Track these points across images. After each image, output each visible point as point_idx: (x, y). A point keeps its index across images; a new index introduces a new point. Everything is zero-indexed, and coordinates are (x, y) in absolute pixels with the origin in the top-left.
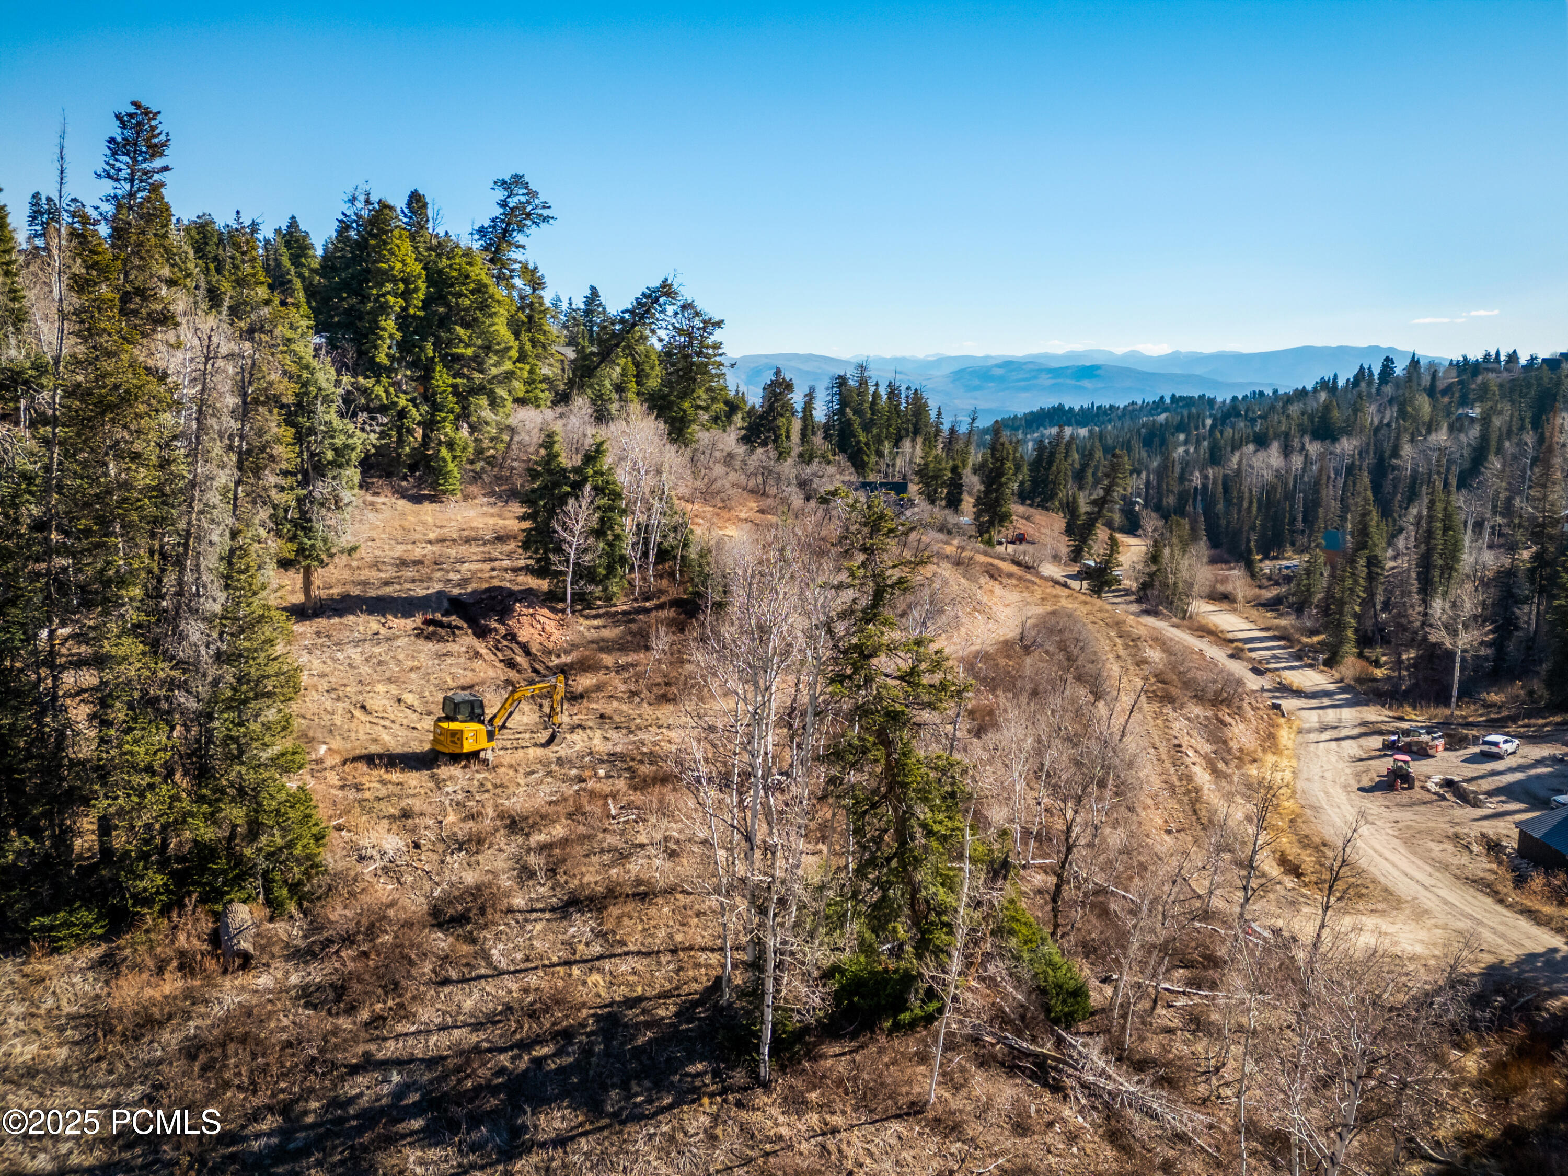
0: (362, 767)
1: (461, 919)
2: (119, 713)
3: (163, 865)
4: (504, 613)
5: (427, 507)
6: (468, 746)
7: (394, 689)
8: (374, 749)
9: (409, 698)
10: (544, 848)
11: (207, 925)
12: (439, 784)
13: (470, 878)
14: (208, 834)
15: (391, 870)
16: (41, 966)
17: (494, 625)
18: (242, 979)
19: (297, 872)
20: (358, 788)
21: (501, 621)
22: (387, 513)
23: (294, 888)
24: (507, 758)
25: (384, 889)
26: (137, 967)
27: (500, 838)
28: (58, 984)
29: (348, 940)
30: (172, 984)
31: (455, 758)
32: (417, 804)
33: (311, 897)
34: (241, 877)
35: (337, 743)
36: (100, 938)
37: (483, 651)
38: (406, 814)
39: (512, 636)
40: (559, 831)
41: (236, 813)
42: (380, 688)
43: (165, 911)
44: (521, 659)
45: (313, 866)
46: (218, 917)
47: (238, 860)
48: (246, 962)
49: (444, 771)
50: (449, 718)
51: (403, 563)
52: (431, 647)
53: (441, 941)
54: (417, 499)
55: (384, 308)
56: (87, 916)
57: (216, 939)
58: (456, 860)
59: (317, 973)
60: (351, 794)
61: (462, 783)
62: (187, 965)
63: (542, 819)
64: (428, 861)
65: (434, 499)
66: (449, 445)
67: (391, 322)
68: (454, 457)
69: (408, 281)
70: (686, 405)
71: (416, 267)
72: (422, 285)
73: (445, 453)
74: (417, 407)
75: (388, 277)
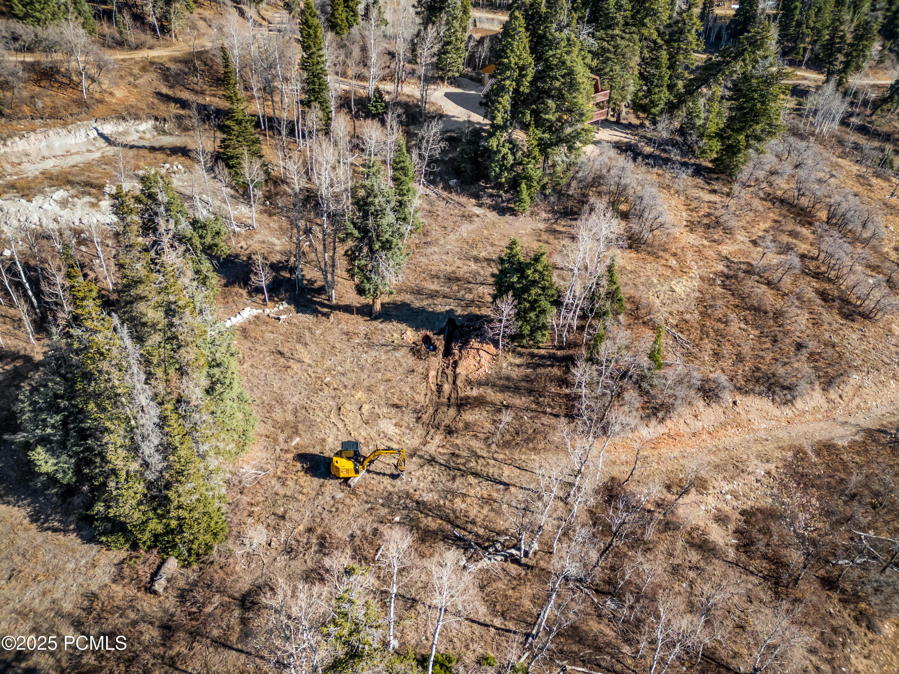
0: (298, 466)
5: (508, 218)
6: (342, 475)
8: (317, 450)
9: (366, 408)
11: (156, 565)
15: (249, 557)
20: (284, 482)
23: (199, 557)
27: (312, 553)
31: (337, 478)
33: (204, 562)
35: (305, 439)
37: (433, 373)
39: (455, 366)
43: (148, 550)
44: (446, 387)
49: (330, 484)
52: (411, 362)
60: (277, 486)
61: (327, 499)
64: (269, 556)
65: (513, 212)
66: (529, 179)
67: (507, 97)
68: (529, 187)
69: (522, 68)
70: (742, 137)
71: (528, 59)
72: (530, 73)
73: (523, 186)
74: (514, 154)
75: (508, 67)
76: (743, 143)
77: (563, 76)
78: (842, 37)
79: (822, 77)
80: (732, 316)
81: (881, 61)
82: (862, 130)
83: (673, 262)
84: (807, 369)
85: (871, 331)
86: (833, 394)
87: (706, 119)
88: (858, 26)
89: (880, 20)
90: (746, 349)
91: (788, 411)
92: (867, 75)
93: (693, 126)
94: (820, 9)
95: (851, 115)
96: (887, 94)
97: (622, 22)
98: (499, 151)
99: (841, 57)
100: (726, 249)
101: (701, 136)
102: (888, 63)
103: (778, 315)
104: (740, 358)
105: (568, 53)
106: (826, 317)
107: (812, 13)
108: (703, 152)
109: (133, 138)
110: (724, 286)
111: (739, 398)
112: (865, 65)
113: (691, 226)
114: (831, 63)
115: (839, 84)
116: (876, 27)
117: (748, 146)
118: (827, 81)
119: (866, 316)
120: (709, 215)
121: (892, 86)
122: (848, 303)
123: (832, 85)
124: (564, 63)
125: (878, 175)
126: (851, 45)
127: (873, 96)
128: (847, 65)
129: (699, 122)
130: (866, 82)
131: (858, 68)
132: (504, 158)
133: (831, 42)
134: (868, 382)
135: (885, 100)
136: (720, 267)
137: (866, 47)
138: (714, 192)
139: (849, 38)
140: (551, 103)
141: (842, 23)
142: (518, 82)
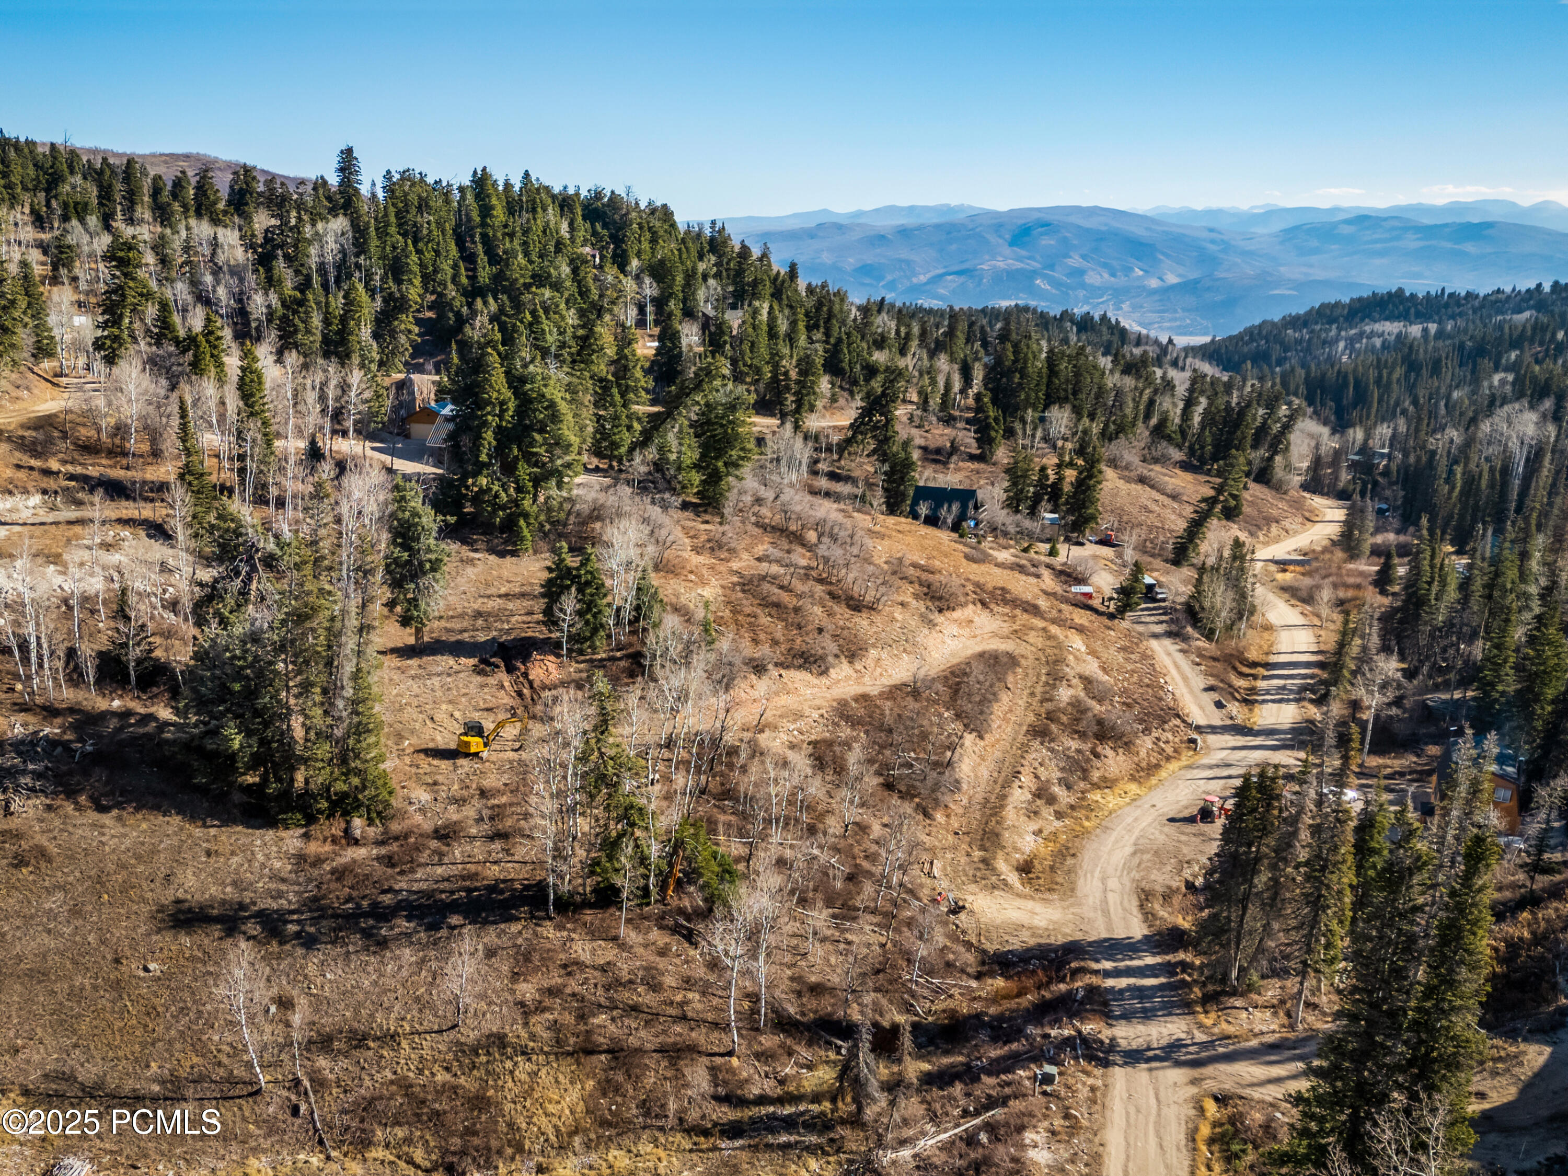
0: (422, 756)
1: (446, 836)
2: (312, 735)
3: (328, 799)
4: (526, 658)
5: (509, 560)
6: (473, 750)
7: (450, 708)
8: (431, 745)
9: (457, 714)
10: (492, 807)
11: (343, 825)
12: (456, 767)
13: (455, 817)
14: (345, 788)
15: (422, 810)
16: (283, 834)
17: (519, 664)
18: (354, 848)
19: (380, 807)
20: (418, 767)
21: (524, 663)
22: (480, 566)
23: (379, 814)
24: (494, 758)
25: (418, 818)
26: (316, 839)
27: (475, 801)
28: (288, 841)
29: (396, 838)
30: (328, 848)
31: (467, 755)
32: (440, 778)
33: (385, 818)
34: (358, 807)
35: (414, 740)
36: (303, 826)
37: (506, 684)
38: (435, 783)
39: (525, 675)
40: (504, 800)
41: (356, 781)
42: (444, 707)
43: (328, 818)
44: (526, 691)
45: (387, 805)
46: (348, 823)
47: (357, 800)
48: (356, 842)
49: (461, 762)
50: (466, 734)
51: (478, 614)
52: (479, 679)
53: (434, 844)
54: (502, 554)
55: (485, 424)
56: (299, 816)
57: (347, 831)
58: (452, 808)
59: (383, 851)
60: (414, 770)
61: (467, 769)
62: (334, 841)
63: (498, 792)
64: (439, 807)
65: (514, 553)
66: (526, 516)
67: (490, 433)
68: (528, 524)
69: (502, 403)
70: (720, 464)
71: (508, 394)
72: (512, 405)
73: (522, 522)
74: (505, 491)
75: (489, 402)
76: (723, 469)
77: (546, 408)
78: (786, 373)
79: (774, 422)
80: (759, 611)
81: (834, 399)
82: (833, 476)
83: (693, 577)
84: (832, 647)
85: (877, 619)
86: (858, 666)
87: (679, 452)
88: (799, 361)
89: (821, 353)
90: (779, 635)
91: (824, 680)
92: (824, 416)
93: (667, 461)
94: (753, 343)
95: (816, 461)
96: (850, 433)
97: (569, 359)
98: (490, 489)
99: (790, 398)
100: (735, 565)
101: (679, 469)
102: (842, 402)
103: (797, 610)
104: (775, 643)
105: (546, 386)
106: (836, 608)
107: (746, 347)
108: (684, 487)
109: (25, 515)
110: (744, 591)
111: (783, 672)
112: (819, 404)
113: (697, 550)
114: (781, 404)
115: (797, 427)
116: (819, 361)
117: (728, 474)
118: (783, 423)
119: (871, 608)
120: (709, 541)
121: (852, 425)
122: (852, 598)
123: (789, 426)
124: (543, 396)
125: (859, 511)
126: (798, 382)
127: (835, 438)
128: (799, 403)
129: (673, 457)
130: (824, 423)
131: (812, 409)
132: (496, 496)
133: (775, 379)
134: (884, 655)
135: (848, 441)
136: (735, 579)
137: (813, 382)
138: (707, 522)
139: (793, 374)
140: (537, 437)
141: (782, 358)
142: (501, 417)
